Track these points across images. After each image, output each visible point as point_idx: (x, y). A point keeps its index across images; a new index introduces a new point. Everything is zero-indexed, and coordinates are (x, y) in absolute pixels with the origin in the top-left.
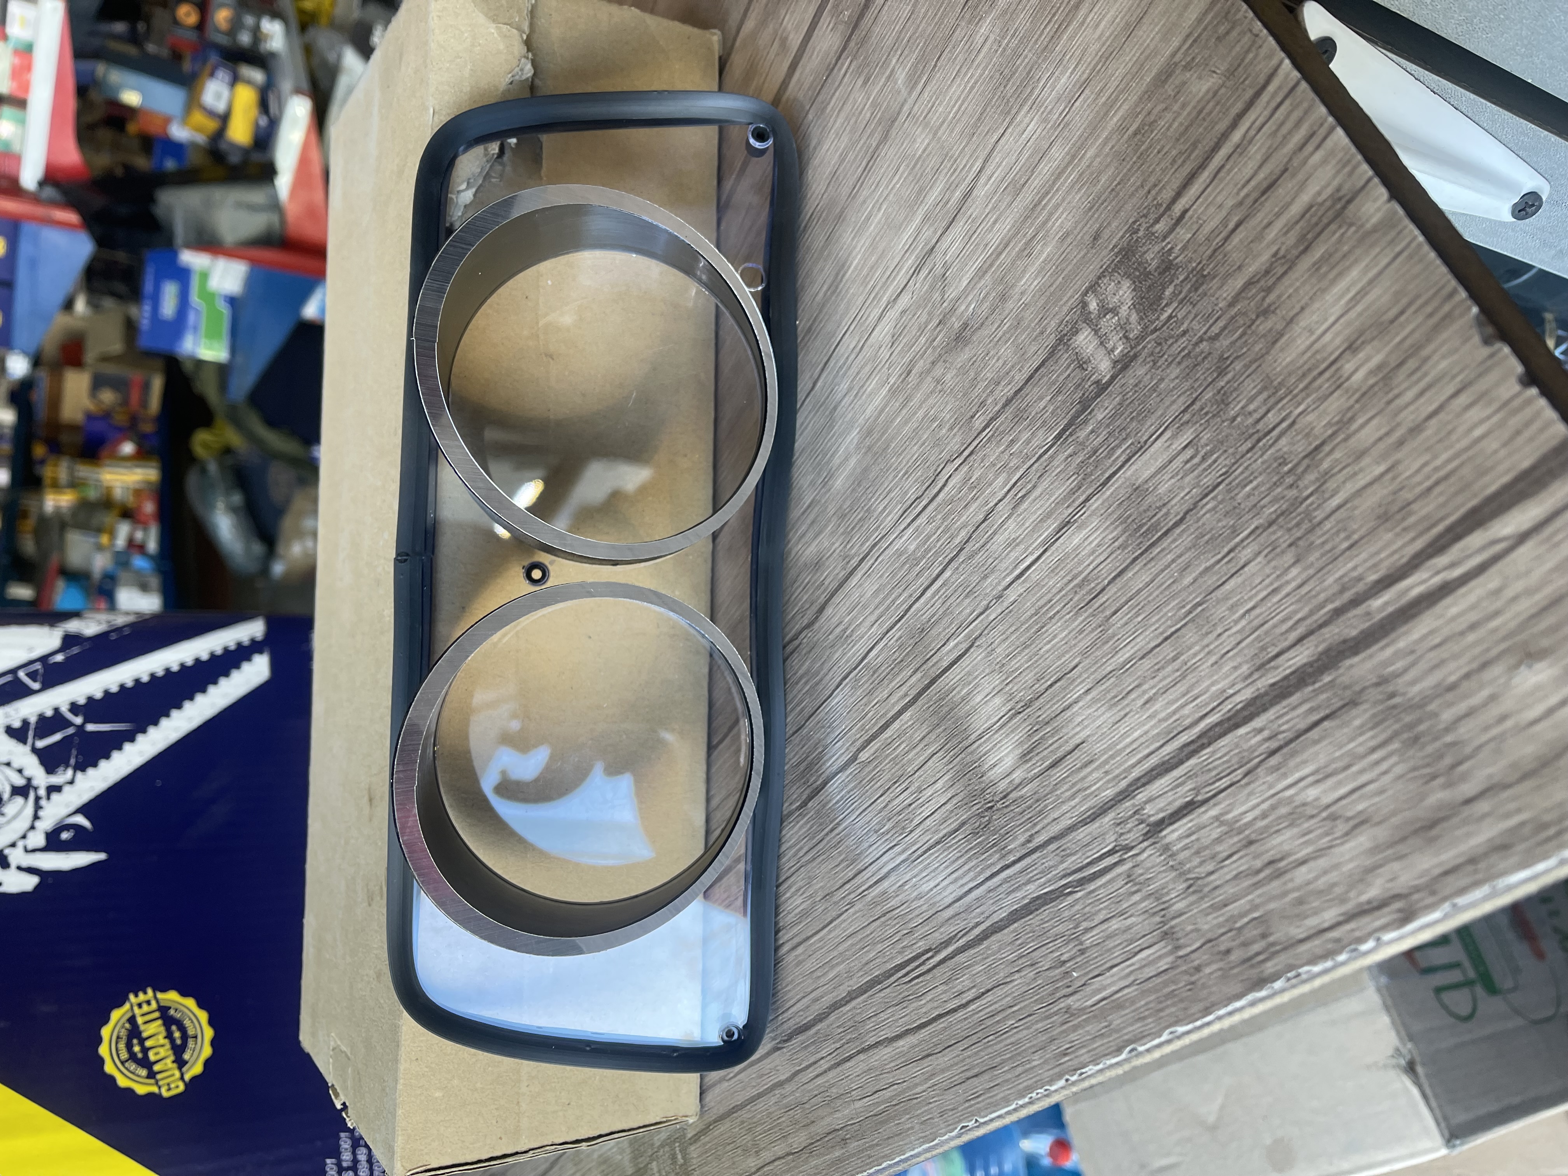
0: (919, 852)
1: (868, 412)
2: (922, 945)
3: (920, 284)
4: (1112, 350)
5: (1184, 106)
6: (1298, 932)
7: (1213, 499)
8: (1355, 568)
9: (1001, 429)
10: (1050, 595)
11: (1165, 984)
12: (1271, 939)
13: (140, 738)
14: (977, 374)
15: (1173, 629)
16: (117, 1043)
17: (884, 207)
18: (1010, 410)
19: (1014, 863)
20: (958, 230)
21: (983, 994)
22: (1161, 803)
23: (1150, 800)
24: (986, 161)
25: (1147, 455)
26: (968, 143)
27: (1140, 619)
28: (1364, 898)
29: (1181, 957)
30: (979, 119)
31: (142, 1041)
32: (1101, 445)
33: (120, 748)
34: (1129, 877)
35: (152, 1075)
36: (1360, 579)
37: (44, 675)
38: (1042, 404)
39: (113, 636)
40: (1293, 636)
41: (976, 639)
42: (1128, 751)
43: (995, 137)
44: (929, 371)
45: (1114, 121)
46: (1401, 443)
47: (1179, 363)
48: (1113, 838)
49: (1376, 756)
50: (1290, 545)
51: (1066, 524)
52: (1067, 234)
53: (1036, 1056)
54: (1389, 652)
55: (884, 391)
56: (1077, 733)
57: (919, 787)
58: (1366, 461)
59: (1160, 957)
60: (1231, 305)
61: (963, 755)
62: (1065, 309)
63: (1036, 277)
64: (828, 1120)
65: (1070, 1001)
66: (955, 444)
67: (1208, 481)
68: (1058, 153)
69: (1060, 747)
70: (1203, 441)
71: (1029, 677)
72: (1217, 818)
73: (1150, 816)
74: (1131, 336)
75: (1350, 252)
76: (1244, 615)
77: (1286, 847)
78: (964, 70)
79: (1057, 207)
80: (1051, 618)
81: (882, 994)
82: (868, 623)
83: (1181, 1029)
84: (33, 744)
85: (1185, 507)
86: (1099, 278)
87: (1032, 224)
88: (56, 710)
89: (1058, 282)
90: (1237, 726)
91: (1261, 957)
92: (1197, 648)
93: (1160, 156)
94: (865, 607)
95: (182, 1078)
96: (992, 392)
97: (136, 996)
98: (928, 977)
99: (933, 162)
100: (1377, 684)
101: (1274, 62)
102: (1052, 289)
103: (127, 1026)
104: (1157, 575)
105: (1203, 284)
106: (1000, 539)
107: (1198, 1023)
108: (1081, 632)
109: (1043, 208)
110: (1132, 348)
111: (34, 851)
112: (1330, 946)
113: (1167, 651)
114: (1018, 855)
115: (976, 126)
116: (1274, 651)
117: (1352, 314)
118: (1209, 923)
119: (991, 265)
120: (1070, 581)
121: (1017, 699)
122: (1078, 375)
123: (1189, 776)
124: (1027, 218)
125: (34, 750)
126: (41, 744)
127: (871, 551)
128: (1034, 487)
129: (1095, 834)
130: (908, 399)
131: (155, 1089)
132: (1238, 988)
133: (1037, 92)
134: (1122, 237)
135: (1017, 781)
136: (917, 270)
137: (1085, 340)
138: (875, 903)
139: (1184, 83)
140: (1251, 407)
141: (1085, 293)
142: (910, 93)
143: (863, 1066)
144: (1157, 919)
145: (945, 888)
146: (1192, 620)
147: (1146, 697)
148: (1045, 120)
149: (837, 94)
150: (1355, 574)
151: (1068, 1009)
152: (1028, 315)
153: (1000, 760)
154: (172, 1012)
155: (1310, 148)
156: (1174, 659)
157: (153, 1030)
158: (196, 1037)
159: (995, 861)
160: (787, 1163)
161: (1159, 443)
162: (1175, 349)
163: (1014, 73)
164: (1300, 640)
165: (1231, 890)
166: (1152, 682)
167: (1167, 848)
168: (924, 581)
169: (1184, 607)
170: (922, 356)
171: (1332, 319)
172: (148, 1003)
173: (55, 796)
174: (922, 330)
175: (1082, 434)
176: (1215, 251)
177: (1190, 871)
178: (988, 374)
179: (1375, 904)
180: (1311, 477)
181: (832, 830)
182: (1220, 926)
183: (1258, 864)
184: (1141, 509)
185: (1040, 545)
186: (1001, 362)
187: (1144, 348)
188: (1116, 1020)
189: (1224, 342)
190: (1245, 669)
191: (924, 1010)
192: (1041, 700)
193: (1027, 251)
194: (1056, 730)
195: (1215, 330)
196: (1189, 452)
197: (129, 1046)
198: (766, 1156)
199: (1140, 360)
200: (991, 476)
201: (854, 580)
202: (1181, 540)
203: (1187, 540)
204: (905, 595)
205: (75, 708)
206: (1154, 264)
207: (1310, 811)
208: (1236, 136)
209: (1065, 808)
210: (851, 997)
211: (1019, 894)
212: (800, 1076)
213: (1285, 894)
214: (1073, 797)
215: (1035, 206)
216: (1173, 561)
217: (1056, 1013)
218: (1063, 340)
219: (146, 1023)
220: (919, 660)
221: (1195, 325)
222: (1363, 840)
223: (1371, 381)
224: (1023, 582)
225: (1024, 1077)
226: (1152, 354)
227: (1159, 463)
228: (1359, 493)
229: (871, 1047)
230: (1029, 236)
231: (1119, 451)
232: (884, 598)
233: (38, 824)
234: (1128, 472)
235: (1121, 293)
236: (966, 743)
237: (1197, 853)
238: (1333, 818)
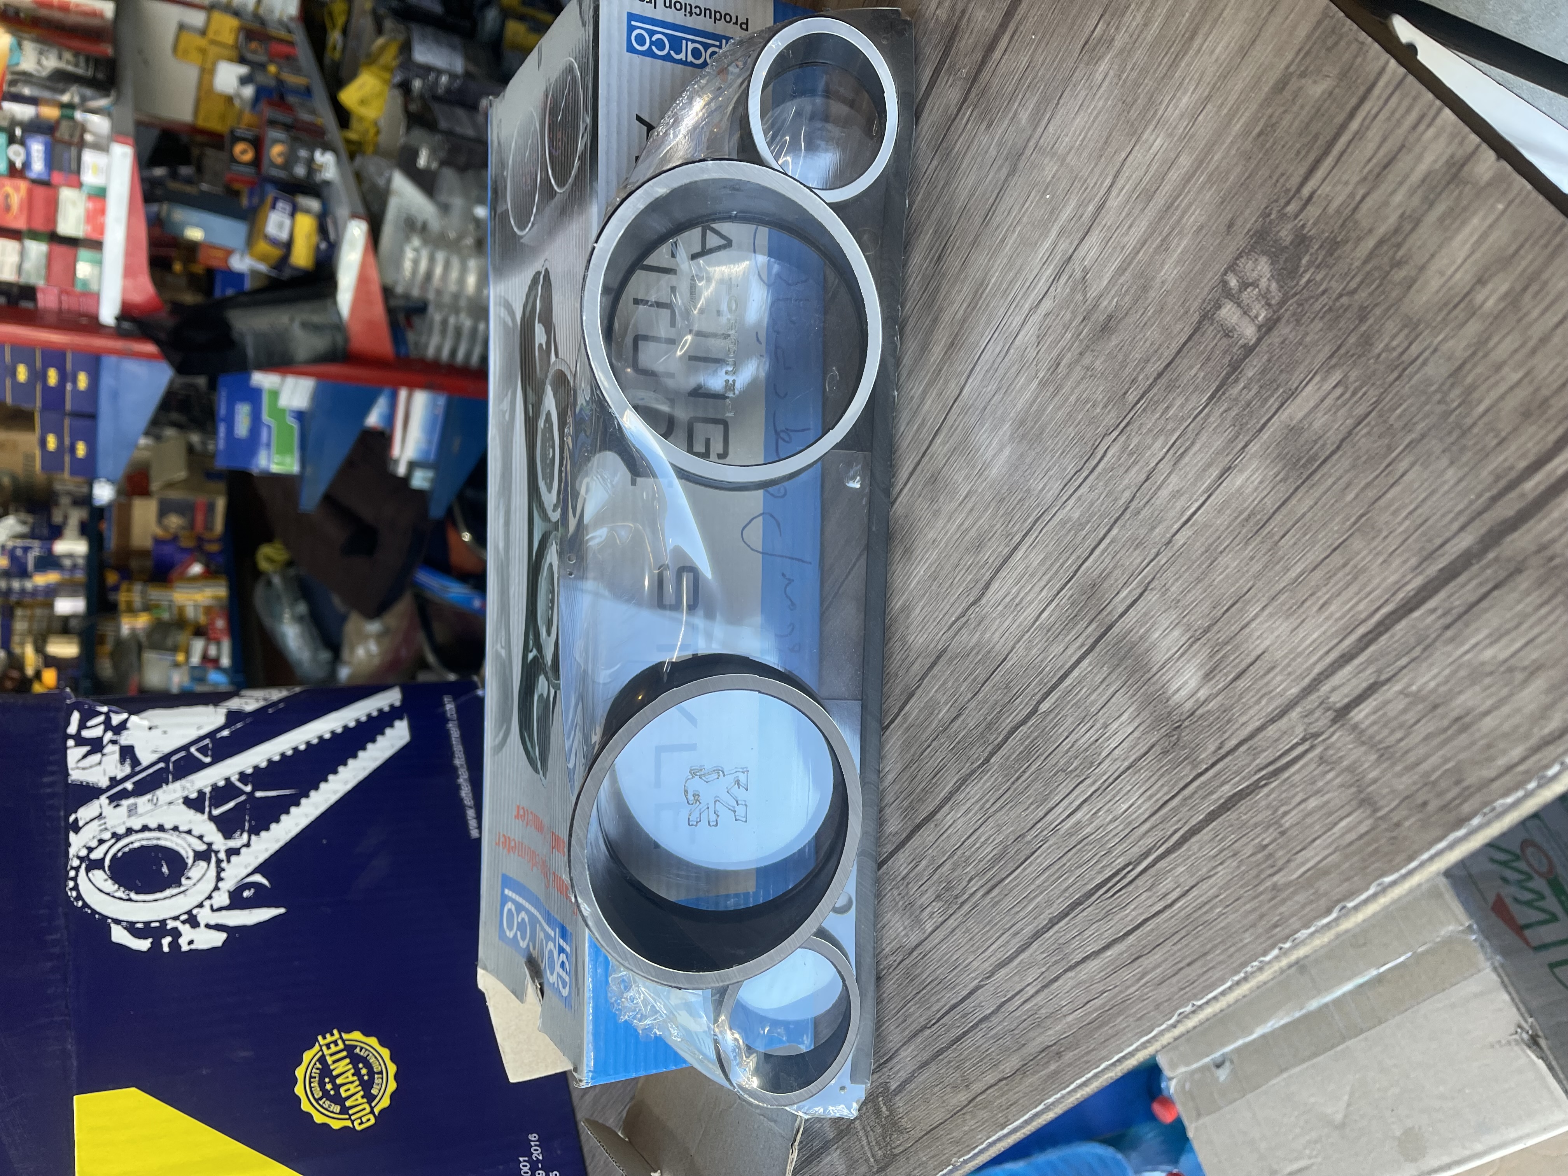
0: (1110, 780)
1: (1019, 406)
2: (1121, 861)
3: (1062, 288)
4: (1256, 317)
5: (1302, 107)
6: (1489, 772)
7: (1366, 425)
8: (1505, 460)
9: (1156, 399)
10: (1218, 533)
11: (1369, 844)
12: (1465, 784)
13: (303, 801)
14: (1126, 356)
15: (1340, 541)
16: (310, 1083)
17: (1018, 229)
18: (1163, 381)
19: (1207, 770)
20: (1094, 238)
21: (1188, 891)
22: (1345, 690)
23: (1334, 689)
24: (1116, 177)
25: (1299, 400)
26: (1096, 165)
27: (1307, 537)
28: (1546, 731)
29: (1380, 818)
30: (1106, 142)
31: (333, 1079)
32: (1254, 398)
33: (287, 812)
34: (1322, 760)
35: (344, 1110)
36: (1511, 468)
37: (212, 750)
38: (1193, 372)
39: (270, 711)
40: (1456, 526)
41: (1149, 583)
42: (1307, 652)
43: (1123, 155)
44: (1077, 361)
45: (1237, 127)
46: (1533, 352)
47: (1322, 318)
48: (1302, 729)
49: (1544, 611)
50: (1444, 451)
51: (1227, 469)
52: (1201, 227)
53: (1247, 935)
54: (1545, 523)
55: (1034, 385)
56: (1258, 645)
57: (1104, 723)
58: (1506, 370)
59: (1360, 822)
60: (1365, 262)
61: (1146, 687)
62: (1207, 289)
63: (1175, 267)
64: (1040, 1039)
65: (1275, 878)
66: (1110, 419)
67: (1360, 410)
68: (1185, 162)
69: (1242, 660)
70: (1352, 379)
71: (1205, 607)
72: (1401, 692)
73: (1335, 703)
74: (1273, 302)
75: (1469, 204)
76: (1406, 518)
77: (1470, 704)
78: (1086, 103)
79: (1190, 205)
80: (1221, 552)
81: (1085, 914)
82: (1037, 589)
83: (1387, 880)
84: (210, 812)
85: (1340, 437)
86: (1237, 259)
87: (1166, 224)
88: (227, 780)
89: (1197, 268)
90: (1412, 610)
91: (1457, 802)
92: (1365, 552)
93: (1285, 149)
94: (1032, 575)
95: (372, 1112)
96: (1142, 369)
97: (324, 1038)
98: (1130, 888)
99: (1064, 184)
100: (1538, 551)
101: (1382, 62)
102: (1192, 275)
103: (318, 1065)
104: (1320, 499)
105: (1336, 250)
106: (1164, 493)
107: (1404, 871)
108: (1252, 558)
109: (1177, 208)
110: (1275, 312)
111: (220, 909)
112: (1520, 778)
113: (1337, 559)
114: (1210, 762)
115: (1103, 149)
116: (1438, 542)
117: (1478, 255)
118: (1404, 784)
119: (1130, 264)
120: (1236, 518)
121: (1196, 627)
122: (1225, 341)
123: (1369, 662)
124: (1161, 219)
125: (211, 818)
126: (216, 812)
127: (1034, 525)
128: (1193, 443)
129: (1284, 729)
130: (1058, 389)
131: (348, 1123)
132: (1438, 832)
133: (1160, 113)
134: (1256, 221)
135: (1202, 699)
136: (1057, 277)
137: (1229, 313)
138: (1070, 834)
139: (1300, 88)
140: (1394, 343)
141: (1225, 273)
142: (1035, 129)
143: (1071, 983)
144: (1353, 789)
145: (1139, 807)
146: (1358, 530)
147: (1321, 602)
148: (1171, 135)
149: (961, 140)
150: (1507, 464)
151: (1274, 887)
152: (1171, 300)
153: (1185, 683)
154: (357, 1050)
155: (1422, 127)
156: (1345, 565)
157: (342, 1067)
158: (381, 1073)
159: (1187, 772)
160: (1001, 1089)
161: (1309, 388)
162: (1317, 306)
163: (1136, 101)
164: (1462, 528)
165: (1422, 751)
166: (1324, 589)
167: (1355, 727)
168: (1090, 542)
169: (1348, 520)
170: (1069, 349)
171: (1459, 261)
172: (335, 1043)
173: (234, 859)
174: (1066, 328)
175: (1235, 391)
176: (1345, 222)
177: (1380, 742)
178: (1137, 355)
179: (1557, 734)
180: (1456, 392)
181: (1018, 779)
182: (1415, 783)
183: (1446, 722)
184: (1299, 445)
185: (1204, 492)
186: (1148, 343)
187: (1286, 310)
188: (1323, 885)
189: (1362, 294)
190: (1413, 561)
191: (1129, 918)
192: (1219, 624)
193: (1164, 247)
194: (1237, 647)
195: (1353, 285)
196: (1339, 391)
197: (322, 1085)
198: (977, 1087)
199: (1284, 321)
200: (1149, 441)
201: (1019, 554)
202: (1341, 464)
203: (1346, 463)
204: (1073, 557)
205: (244, 777)
206: (1289, 239)
207: (1488, 669)
208: (1354, 125)
209: (1252, 712)
210: (1053, 922)
211: (1214, 797)
212: (1006, 1006)
213: (1473, 743)
214: (1258, 702)
215: (1169, 208)
216: (1334, 483)
217: (1261, 893)
218: (1207, 316)
219: (334, 1062)
220: (1093, 613)
221: (1333, 284)
222: (1540, 683)
223: (1501, 306)
224: (1192, 526)
225: (1237, 955)
226: (1294, 314)
227: (1312, 404)
228: (1502, 398)
229: (1078, 964)
230: (1164, 234)
231: (1272, 400)
232: (1052, 565)
233: (220, 884)
234: (1283, 416)
235: (1259, 268)
236: (1148, 676)
237: (1385, 725)
238: (1511, 670)
